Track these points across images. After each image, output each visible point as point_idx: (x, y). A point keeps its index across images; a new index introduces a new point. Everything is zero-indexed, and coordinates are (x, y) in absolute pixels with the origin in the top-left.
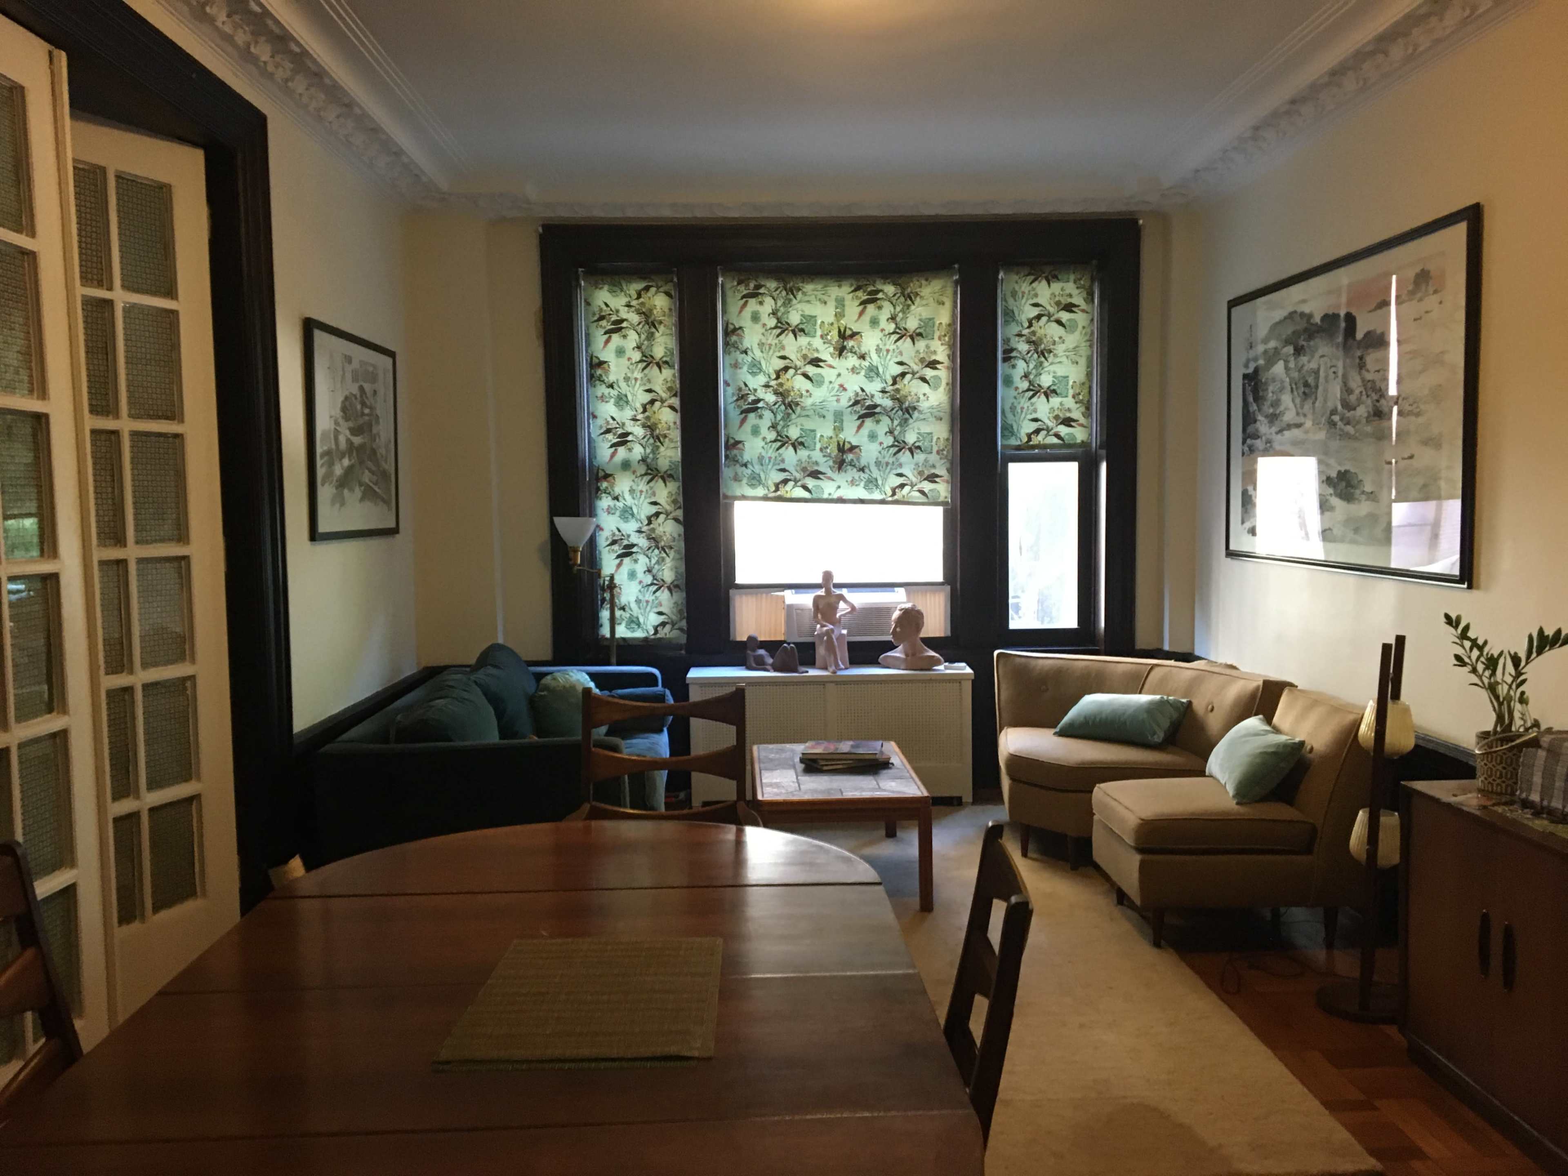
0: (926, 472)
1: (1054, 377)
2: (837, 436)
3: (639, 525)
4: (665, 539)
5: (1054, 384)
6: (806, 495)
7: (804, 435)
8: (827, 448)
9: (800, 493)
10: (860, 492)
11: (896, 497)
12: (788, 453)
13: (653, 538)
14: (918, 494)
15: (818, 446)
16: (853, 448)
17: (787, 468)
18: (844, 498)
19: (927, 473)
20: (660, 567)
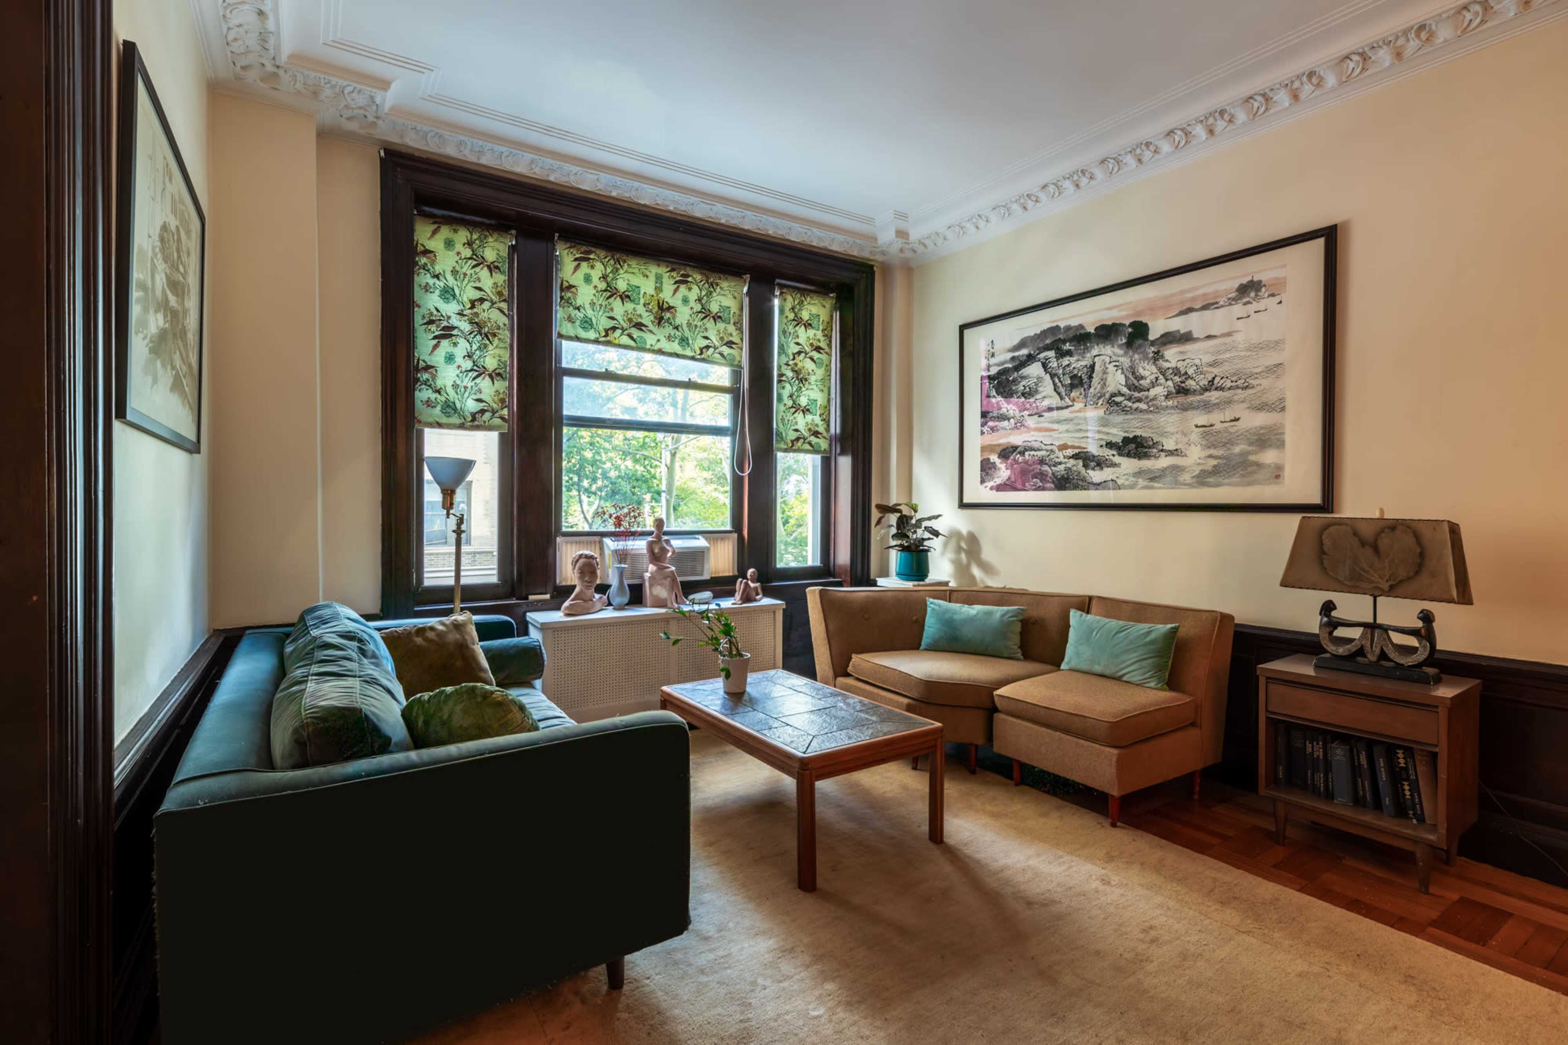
0: (725, 338)
1: (808, 399)
2: (658, 295)
3: (461, 307)
4: (489, 325)
5: (808, 405)
6: (632, 343)
7: (630, 289)
8: (649, 304)
9: (625, 340)
10: (675, 347)
11: (703, 356)
12: (617, 303)
13: (476, 323)
14: (718, 356)
15: (642, 301)
16: (670, 308)
17: (615, 317)
18: (663, 350)
19: (726, 340)
20: (482, 353)
